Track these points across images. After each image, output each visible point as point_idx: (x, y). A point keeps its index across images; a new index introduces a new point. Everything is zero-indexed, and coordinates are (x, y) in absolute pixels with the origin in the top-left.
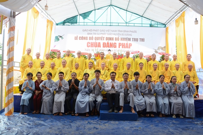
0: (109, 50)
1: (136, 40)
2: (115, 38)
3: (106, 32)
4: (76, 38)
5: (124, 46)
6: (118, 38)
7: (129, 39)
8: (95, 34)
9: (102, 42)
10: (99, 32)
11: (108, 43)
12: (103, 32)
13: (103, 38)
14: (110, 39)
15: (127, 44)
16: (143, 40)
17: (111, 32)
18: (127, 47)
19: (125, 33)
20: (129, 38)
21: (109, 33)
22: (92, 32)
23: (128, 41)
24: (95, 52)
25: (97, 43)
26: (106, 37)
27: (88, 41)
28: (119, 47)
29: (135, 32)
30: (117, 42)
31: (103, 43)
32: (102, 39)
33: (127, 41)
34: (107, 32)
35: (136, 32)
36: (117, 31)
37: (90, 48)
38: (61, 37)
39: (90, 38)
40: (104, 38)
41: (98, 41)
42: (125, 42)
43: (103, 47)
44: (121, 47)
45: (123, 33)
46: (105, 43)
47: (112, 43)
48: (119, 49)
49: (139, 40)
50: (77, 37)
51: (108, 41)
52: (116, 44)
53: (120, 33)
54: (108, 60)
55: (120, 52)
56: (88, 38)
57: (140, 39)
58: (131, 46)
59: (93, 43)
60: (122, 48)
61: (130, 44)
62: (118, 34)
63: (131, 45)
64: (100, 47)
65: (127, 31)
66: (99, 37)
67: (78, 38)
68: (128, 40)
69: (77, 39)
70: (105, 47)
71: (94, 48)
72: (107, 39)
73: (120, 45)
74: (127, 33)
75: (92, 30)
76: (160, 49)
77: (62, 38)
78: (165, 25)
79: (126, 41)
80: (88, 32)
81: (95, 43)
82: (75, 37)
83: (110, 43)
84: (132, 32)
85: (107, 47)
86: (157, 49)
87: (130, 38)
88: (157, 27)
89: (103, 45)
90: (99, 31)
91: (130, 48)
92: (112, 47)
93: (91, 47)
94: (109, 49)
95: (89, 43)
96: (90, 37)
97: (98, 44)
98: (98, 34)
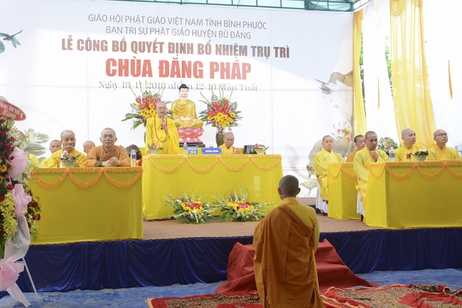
0: (183, 86)
1: (263, 52)
2: (199, 45)
3: (167, 25)
4: (66, 45)
5: (226, 71)
6: (208, 45)
7: (243, 50)
8: (132, 31)
9: (155, 59)
10: (145, 25)
11: (175, 63)
12: (157, 26)
13: (158, 45)
14: (183, 48)
15: (236, 65)
16: (284, 52)
17: (185, 27)
18: (236, 75)
19: (229, 29)
20: (241, 47)
21: (179, 27)
22: (123, 25)
23: (238, 57)
24: (140, 94)
25: (139, 61)
26: (170, 44)
27: (110, 54)
28: (212, 76)
29: (261, 25)
30: (206, 60)
31: (161, 63)
32: (155, 47)
33: (235, 54)
34: (173, 26)
35: (263, 26)
36: (204, 22)
37: (117, 79)
38: (9, 38)
39: (115, 46)
40: (161, 44)
41: (143, 57)
42: (230, 59)
43: (161, 75)
44: (217, 74)
45: (223, 28)
46: (167, 63)
47: (190, 62)
48: (212, 81)
49: (273, 52)
50: (69, 40)
51: (174, 55)
52: (201, 65)
53: (213, 28)
54: (182, 118)
55: (217, 93)
56: (110, 46)
57: (276, 48)
58: (249, 71)
59: (127, 61)
60: (222, 77)
61: (244, 65)
62: (209, 33)
63: (247, 68)
64: (151, 75)
65: (236, 24)
66: (145, 41)
67: (74, 43)
68: (238, 53)
69: (70, 49)
70: (166, 75)
71: (131, 79)
72: (172, 48)
73: (214, 67)
74: (235, 30)
75: (121, 19)
76: (338, 82)
77: (16, 43)
78: (352, 4)
79: (233, 56)
80: (109, 23)
81: (133, 61)
82: (63, 40)
83: (183, 62)
84: (251, 25)
85: (172, 76)
86: (326, 80)
87: (246, 47)
88: (328, 10)
89: (161, 68)
90: (145, 19)
91: (244, 78)
92: (189, 76)
93: (120, 75)
94: (178, 81)
95: (114, 61)
96: (114, 42)
97: (145, 66)
98: (143, 32)
